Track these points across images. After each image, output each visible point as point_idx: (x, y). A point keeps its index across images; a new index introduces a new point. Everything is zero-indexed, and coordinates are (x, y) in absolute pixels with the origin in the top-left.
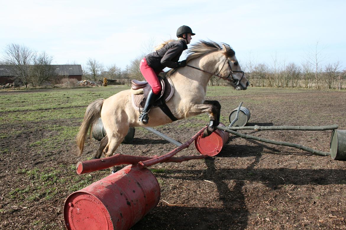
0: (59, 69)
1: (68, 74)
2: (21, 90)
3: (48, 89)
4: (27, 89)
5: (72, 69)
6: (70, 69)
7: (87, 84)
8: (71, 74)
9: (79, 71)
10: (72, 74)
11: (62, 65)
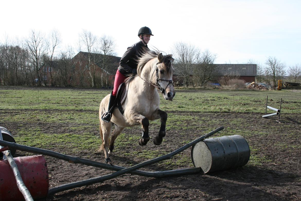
0: (231, 68)
1: (240, 75)
2: (179, 90)
3: (207, 89)
4: (185, 89)
5: (245, 68)
6: (243, 68)
7: (255, 87)
8: (243, 75)
9: (253, 71)
10: (245, 75)
11: (236, 65)
